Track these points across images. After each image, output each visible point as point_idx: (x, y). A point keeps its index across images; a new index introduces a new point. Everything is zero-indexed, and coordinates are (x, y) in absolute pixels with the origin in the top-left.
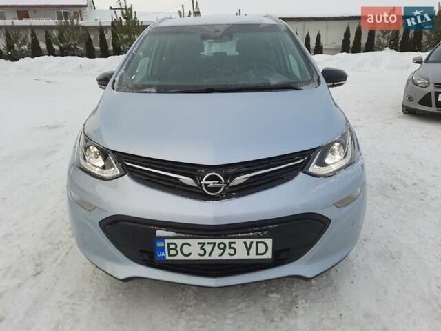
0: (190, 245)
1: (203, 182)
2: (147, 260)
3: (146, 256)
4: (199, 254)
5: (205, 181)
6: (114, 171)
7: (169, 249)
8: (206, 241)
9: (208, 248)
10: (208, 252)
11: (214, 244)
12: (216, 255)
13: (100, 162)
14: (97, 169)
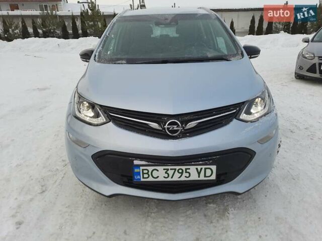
0: (158, 171)
1: (166, 126)
2: (126, 182)
3: (125, 179)
4: (164, 177)
5: (168, 125)
6: (102, 119)
7: (143, 174)
8: (169, 168)
9: (171, 172)
10: (171, 176)
11: (175, 169)
12: (176, 178)
13: (91, 113)
14: (88, 118)
